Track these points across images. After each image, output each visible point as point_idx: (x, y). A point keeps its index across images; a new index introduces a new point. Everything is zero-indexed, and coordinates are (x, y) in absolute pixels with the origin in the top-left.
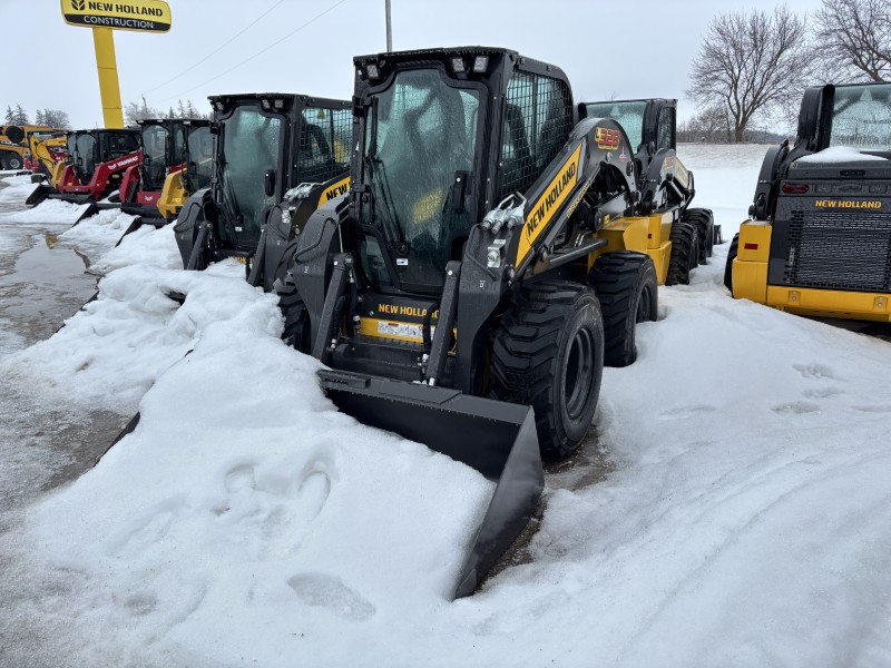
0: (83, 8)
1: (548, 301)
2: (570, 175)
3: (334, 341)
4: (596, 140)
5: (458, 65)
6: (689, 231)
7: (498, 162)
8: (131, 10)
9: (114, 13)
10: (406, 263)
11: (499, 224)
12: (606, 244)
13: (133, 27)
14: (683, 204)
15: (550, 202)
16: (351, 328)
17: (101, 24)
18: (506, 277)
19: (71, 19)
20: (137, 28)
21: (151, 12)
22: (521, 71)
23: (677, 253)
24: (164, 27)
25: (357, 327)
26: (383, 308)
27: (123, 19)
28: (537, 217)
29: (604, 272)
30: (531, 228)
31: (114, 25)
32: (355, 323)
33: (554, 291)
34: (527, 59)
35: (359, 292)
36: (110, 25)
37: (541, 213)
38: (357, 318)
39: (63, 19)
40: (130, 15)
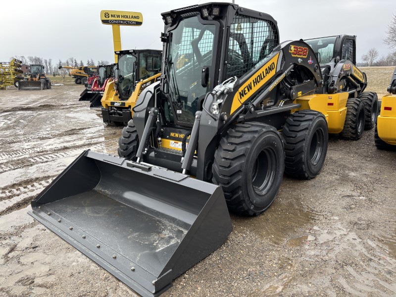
0: (108, 17)
1: (244, 132)
2: (270, 69)
3: (146, 149)
4: (290, 51)
5: (206, 13)
6: (358, 103)
7: (225, 61)
8: (127, 17)
9: (121, 19)
10: (181, 112)
11: (220, 92)
12: (300, 106)
13: (128, 24)
14: (359, 89)
15: (256, 82)
16: (156, 144)
17: (115, 23)
18: (222, 119)
19: (104, 22)
20: (129, 24)
21: (136, 17)
22: (240, 15)
23: (350, 113)
24: (139, 24)
25: (160, 143)
26: (172, 134)
27: (124, 21)
28: (246, 89)
29: (294, 120)
30: (242, 95)
31: (120, 24)
32: (159, 141)
33: (249, 127)
34: (244, 8)
35: (163, 127)
36: (119, 23)
37: (249, 88)
38: (160, 139)
39: (101, 22)
40: (127, 19)
